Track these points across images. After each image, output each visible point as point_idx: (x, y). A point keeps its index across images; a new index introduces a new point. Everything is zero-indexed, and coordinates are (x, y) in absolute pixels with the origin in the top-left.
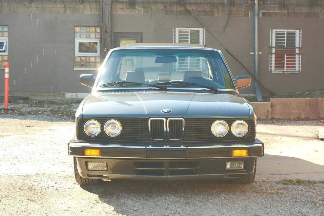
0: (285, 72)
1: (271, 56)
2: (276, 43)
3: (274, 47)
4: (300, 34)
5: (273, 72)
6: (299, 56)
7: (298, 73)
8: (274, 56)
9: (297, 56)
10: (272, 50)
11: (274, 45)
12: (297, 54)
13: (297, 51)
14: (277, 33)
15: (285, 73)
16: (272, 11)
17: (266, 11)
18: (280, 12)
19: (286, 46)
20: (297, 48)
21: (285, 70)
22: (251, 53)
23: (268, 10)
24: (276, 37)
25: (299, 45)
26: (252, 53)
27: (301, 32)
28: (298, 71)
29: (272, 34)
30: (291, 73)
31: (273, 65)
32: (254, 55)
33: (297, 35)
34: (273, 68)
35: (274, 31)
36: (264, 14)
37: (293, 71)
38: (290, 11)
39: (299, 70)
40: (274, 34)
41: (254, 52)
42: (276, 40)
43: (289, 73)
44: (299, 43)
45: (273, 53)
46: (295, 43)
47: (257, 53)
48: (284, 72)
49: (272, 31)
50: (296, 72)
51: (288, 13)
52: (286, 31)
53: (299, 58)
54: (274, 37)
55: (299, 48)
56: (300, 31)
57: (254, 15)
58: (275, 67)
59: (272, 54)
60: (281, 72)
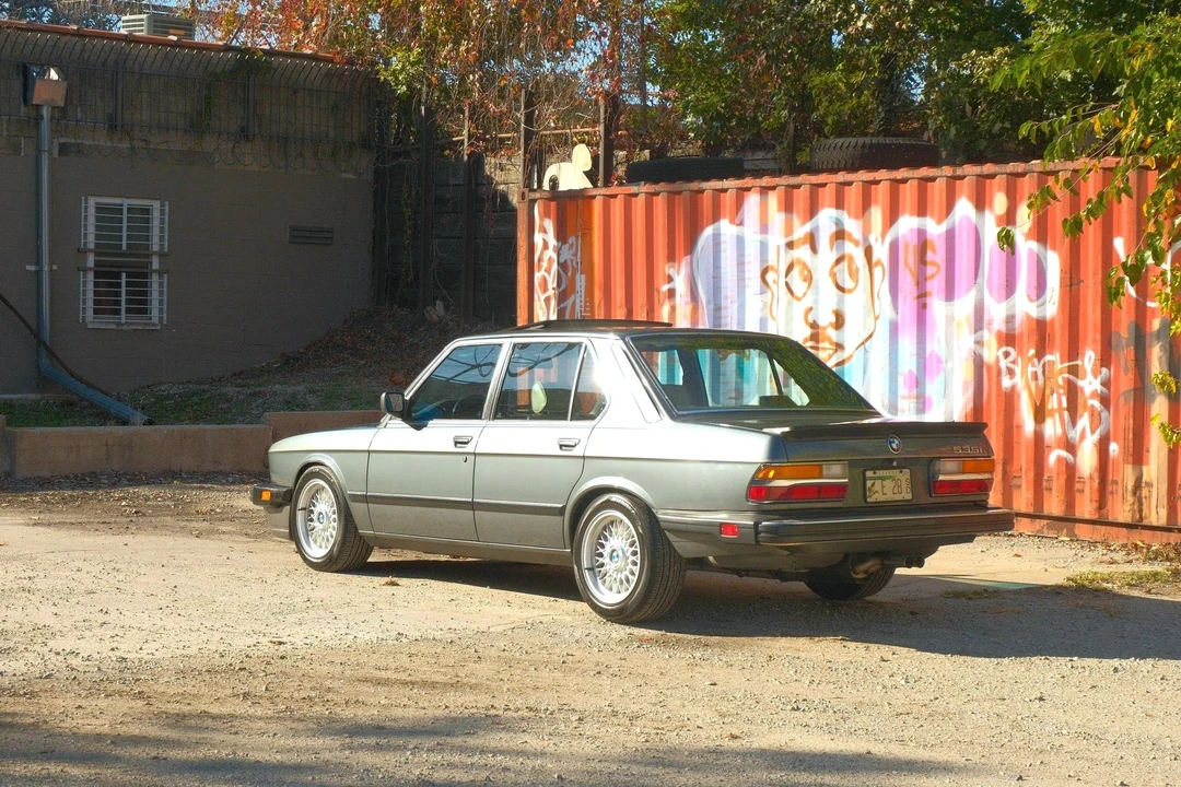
0: (123, 324)
1: (85, 277)
2: (98, 237)
3: (90, 250)
4: (162, 212)
5: (90, 326)
6: (160, 276)
7: (158, 328)
8: (91, 276)
9: (155, 278)
10: (85, 261)
11: (91, 242)
12: (155, 271)
13: (156, 265)
14: (99, 209)
15: (125, 327)
16: (86, 143)
17: (69, 141)
18: (109, 144)
19: (124, 248)
20: (155, 253)
21: (123, 321)
22: (28, 267)
23: (75, 138)
24: (98, 219)
25: (162, 246)
26: (32, 268)
27: (167, 208)
28: (157, 322)
29: (86, 208)
30: (140, 327)
31: (90, 304)
32: (38, 273)
33: (156, 214)
34: (90, 312)
35: (92, 201)
36: (64, 149)
37: (145, 324)
38: (137, 144)
39: (161, 319)
40: (92, 211)
41: (38, 262)
42: (98, 228)
43: (134, 327)
44: (162, 238)
45: (90, 269)
46: (147, 238)
47: (46, 268)
48: (119, 324)
49: (86, 202)
50: (153, 325)
51: (132, 148)
52: (126, 202)
53: (161, 285)
54: (92, 220)
55: (162, 255)
56: (162, 205)
57: (39, 151)
58: (96, 312)
59: (85, 270)
60: (114, 327)
